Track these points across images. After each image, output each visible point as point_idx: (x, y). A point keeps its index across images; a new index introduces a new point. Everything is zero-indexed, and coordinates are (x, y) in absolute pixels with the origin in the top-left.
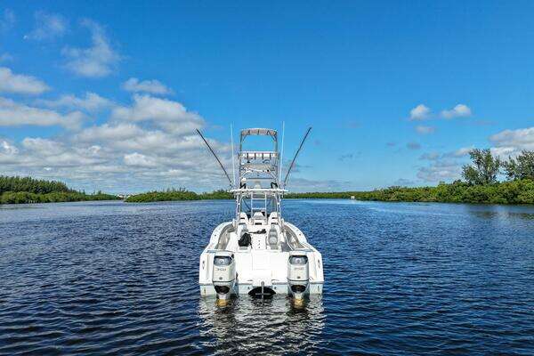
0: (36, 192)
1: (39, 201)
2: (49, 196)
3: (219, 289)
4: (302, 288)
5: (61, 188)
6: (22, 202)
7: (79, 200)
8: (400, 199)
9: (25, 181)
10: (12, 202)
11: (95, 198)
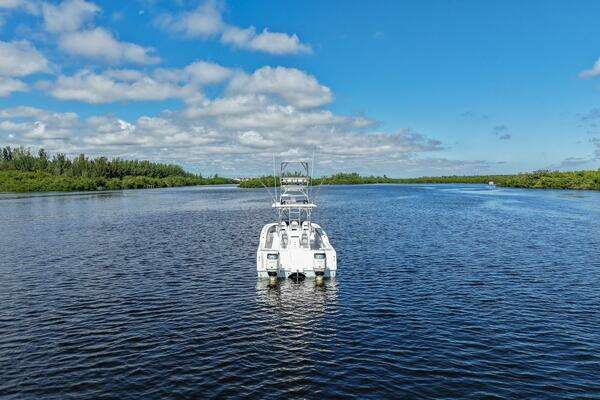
0: (154, 176)
1: (156, 185)
2: (166, 180)
3: (270, 274)
4: (322, 274)
5: (178, 171)
6: (140, 187)
7: (195, 184)
8: (546, 187)
9: (144, 164)
10: (131, 187)
11: (212, 182)
